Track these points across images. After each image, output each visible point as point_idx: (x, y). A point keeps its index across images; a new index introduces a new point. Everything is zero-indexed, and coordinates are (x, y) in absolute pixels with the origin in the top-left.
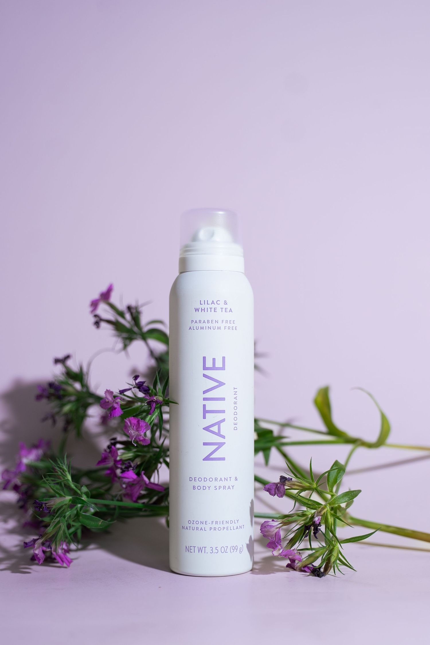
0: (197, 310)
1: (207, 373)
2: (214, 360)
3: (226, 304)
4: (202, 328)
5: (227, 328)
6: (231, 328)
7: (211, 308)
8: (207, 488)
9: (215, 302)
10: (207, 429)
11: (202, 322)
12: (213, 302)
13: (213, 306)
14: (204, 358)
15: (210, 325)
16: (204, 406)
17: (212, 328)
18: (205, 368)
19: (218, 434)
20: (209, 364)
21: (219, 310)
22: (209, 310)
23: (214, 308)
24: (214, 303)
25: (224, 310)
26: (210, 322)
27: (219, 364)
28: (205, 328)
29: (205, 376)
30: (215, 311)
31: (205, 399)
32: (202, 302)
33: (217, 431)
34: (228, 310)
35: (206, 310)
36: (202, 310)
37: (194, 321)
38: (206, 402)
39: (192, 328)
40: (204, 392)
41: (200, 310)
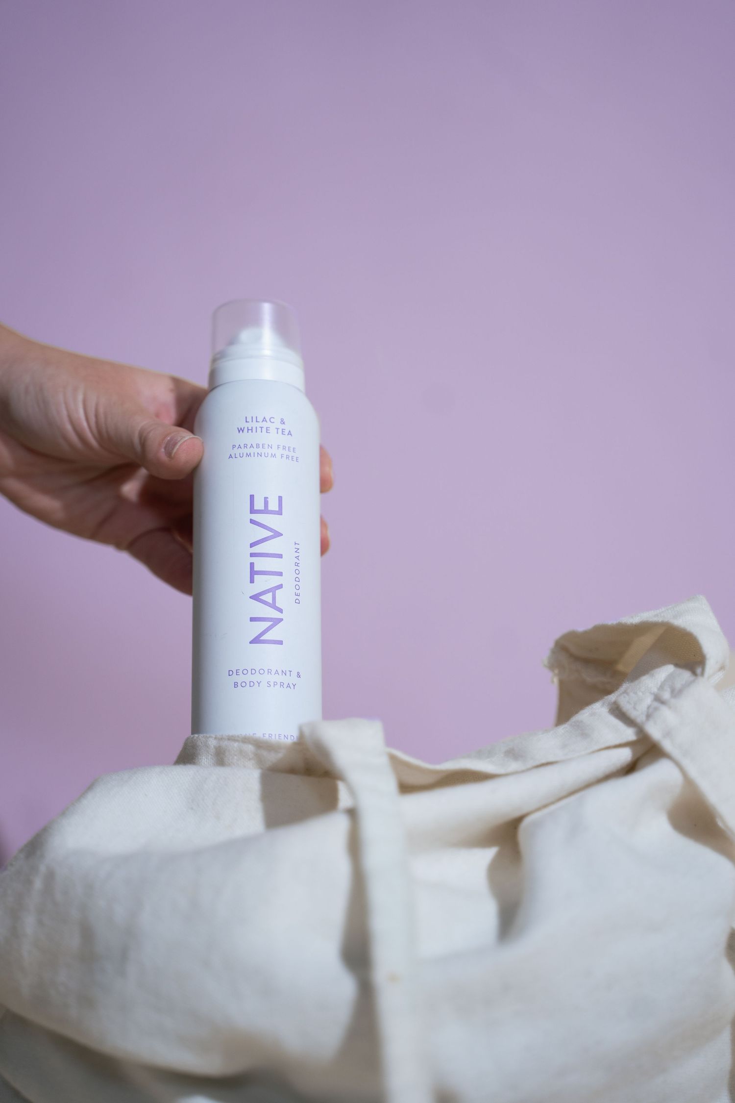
0: (241, 430)
1: (256, 517)
2: (266, 499)
3: (284, 423)
4: (248, 455)
5: (285, 456)
6: (290, 458)
7: (261, 428)
8: (256, 684)
9: (268, 420)
10: (256, 597)
11: (248, 446)
12: (264, 420)
13: (265, 425)
14: (252, 497)
15: (260, 450)
16: (252, 565)
17: (263, 455)
18: (253, 511)
19: (273, 606)
20: (259, 505)
21: (273, 430)
22: (259, 429)
23: (267, 428)
24: (266, 421)
25: (280, 431)
26: (261, 446)
27: (273, 506)
28: (252, 455)
29: (252, 521)
30: (268, 431)
31: (252, 555)
32: (249, 419)
33: (270, 601)
34: (286, 432)
35: (254, 430)
36: (248, 430)
37: (237, 446)
38: (254, 559)
39: (233, 456)
40: (252, 545)
41: (246, 430)
